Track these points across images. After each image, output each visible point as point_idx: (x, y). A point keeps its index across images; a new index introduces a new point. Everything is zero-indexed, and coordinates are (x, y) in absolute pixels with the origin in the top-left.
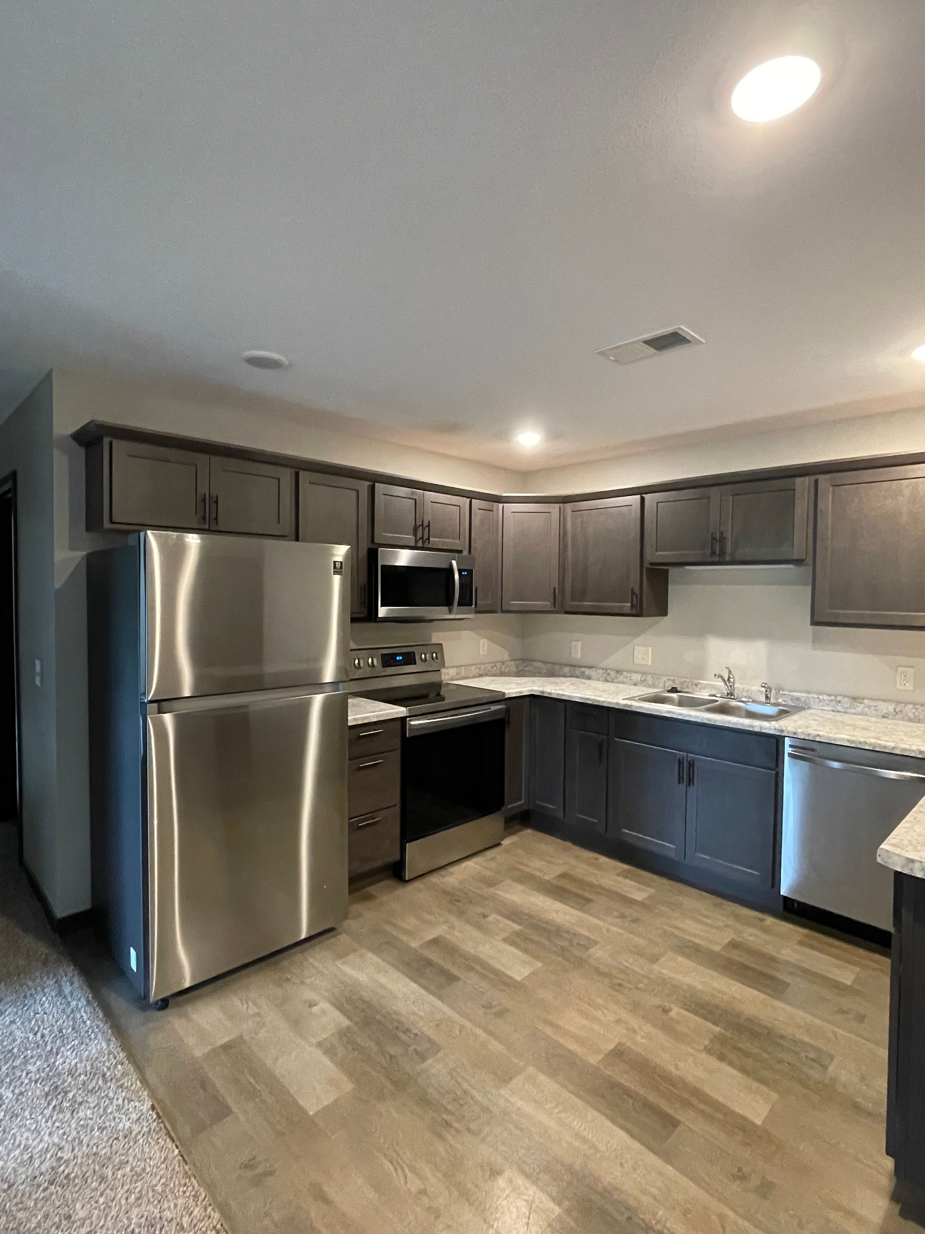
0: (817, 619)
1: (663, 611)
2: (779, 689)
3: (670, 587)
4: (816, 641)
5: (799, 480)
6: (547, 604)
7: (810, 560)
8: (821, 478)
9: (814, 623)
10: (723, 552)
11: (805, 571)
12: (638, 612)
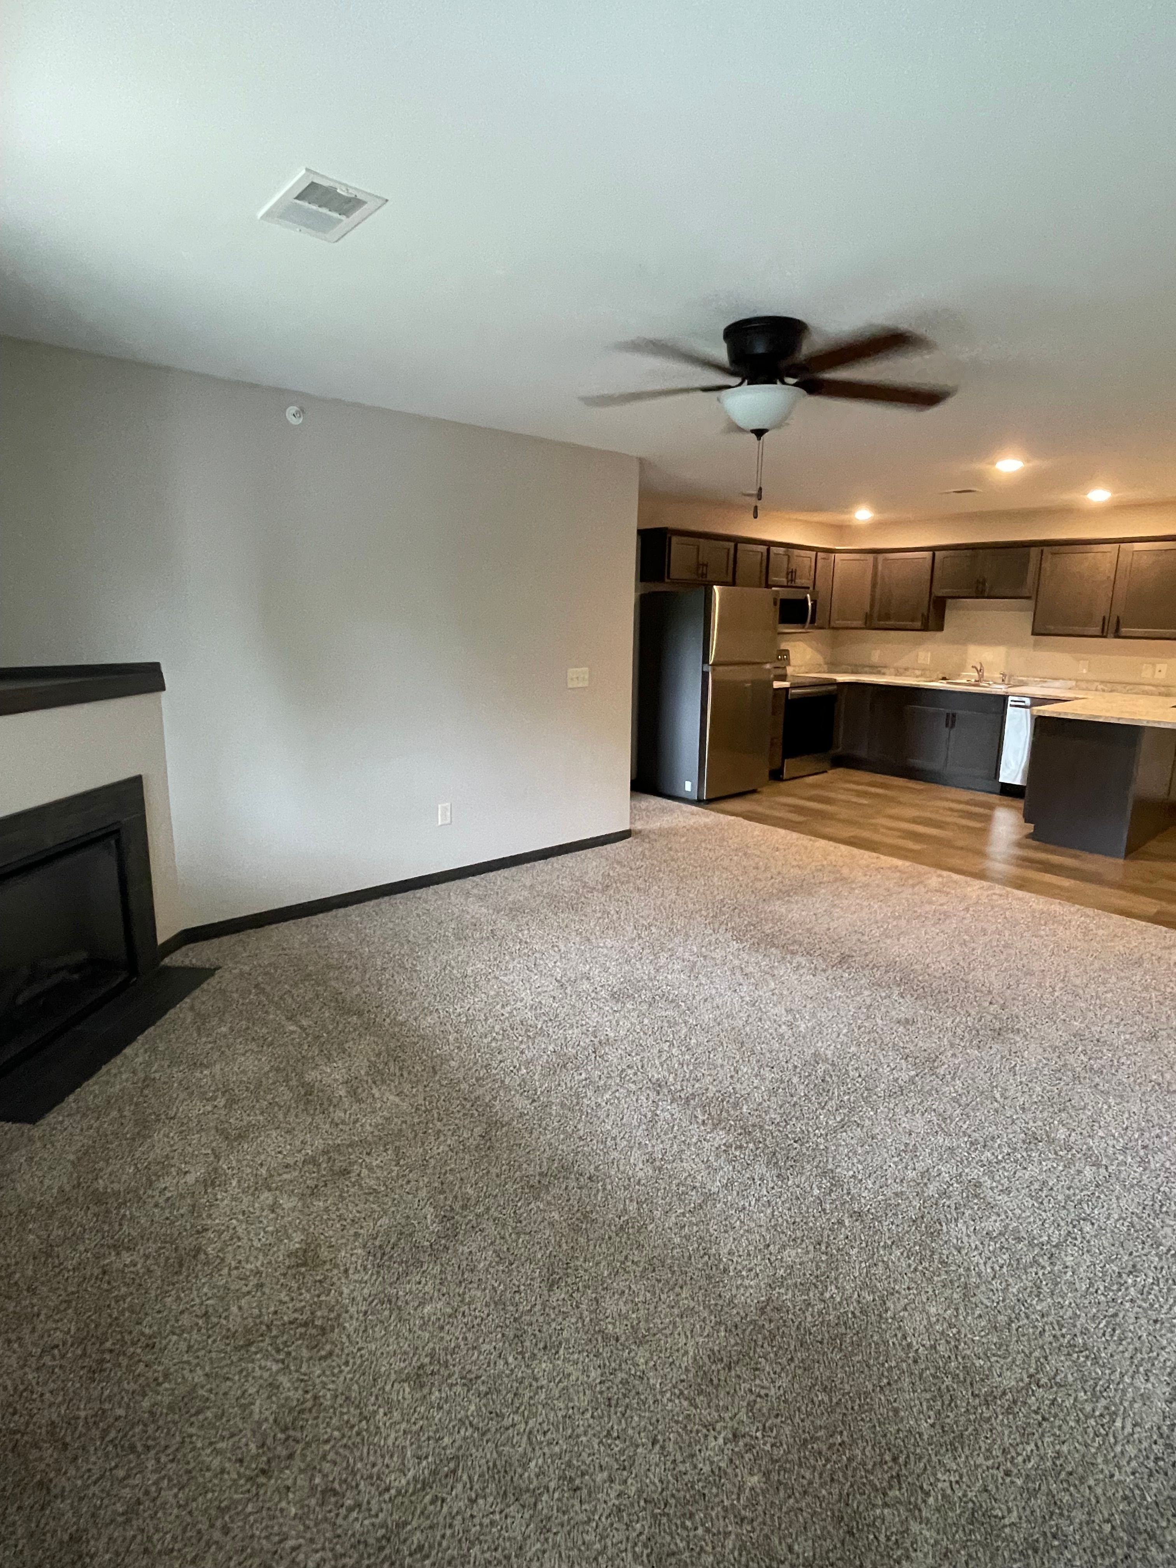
0: (1037, 630)
1: (940, 628)
2: (1011, 676)
3: (947, 612)
4: (1036, 645)
5: (1033, 549)
6: (859, 623)
7: (1034, 597)
8: (1045, 549)
9: (1033, 634)
10: (983, 591)
11: (1030, 603)
12: (925, 628)
